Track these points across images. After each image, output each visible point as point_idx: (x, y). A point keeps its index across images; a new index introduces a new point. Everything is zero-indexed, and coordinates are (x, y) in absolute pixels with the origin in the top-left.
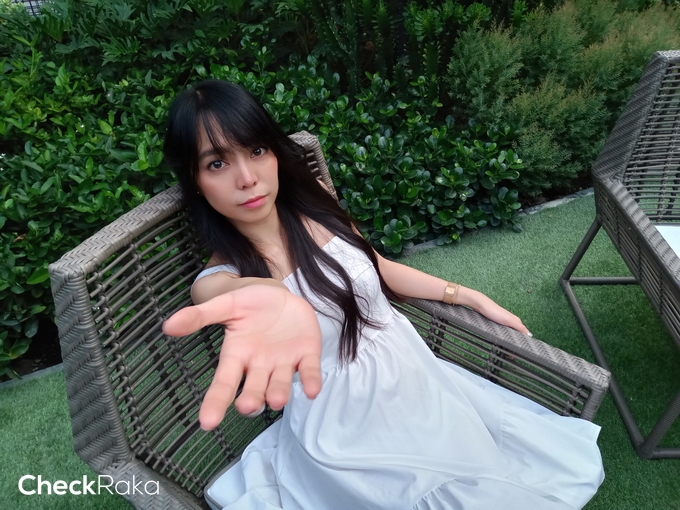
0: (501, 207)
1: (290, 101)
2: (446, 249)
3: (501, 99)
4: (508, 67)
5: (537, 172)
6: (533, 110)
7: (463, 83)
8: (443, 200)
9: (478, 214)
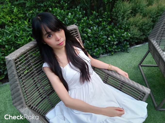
0: (124, 46)
1: (72, 17)
2: (110, 56)
3: (126, 19)
4: (128, 11)
5: (134, 38)
6: (134, 22)
7: (116, 14)
8: (110, 44)
9: (118, 48)
